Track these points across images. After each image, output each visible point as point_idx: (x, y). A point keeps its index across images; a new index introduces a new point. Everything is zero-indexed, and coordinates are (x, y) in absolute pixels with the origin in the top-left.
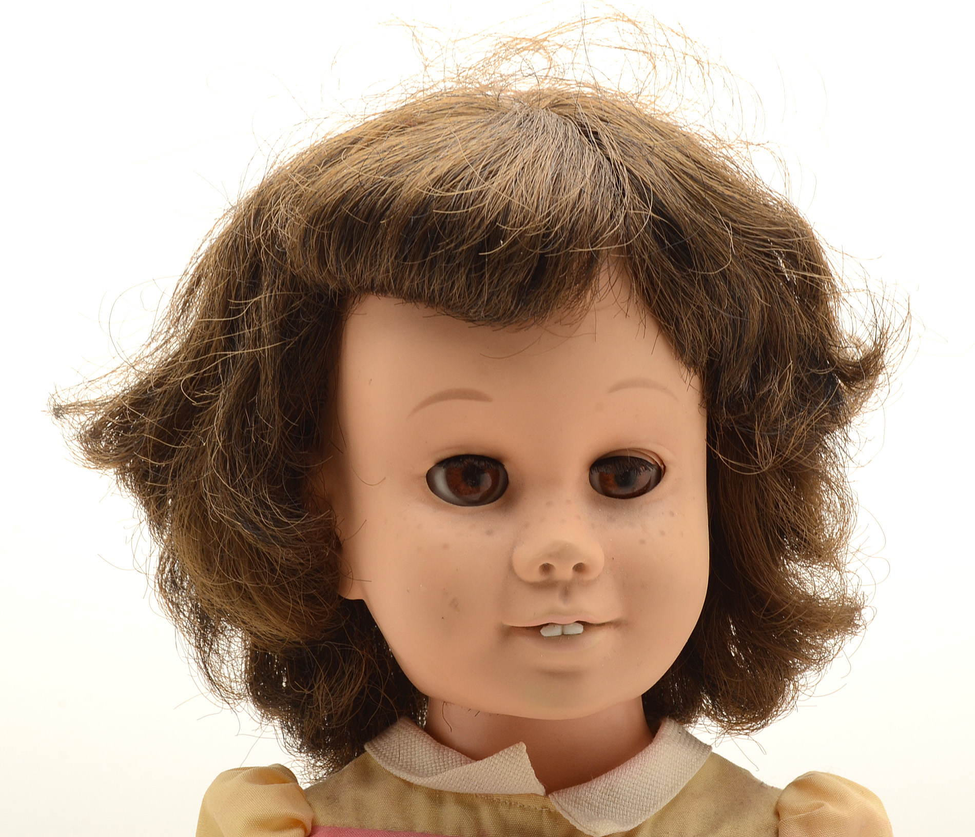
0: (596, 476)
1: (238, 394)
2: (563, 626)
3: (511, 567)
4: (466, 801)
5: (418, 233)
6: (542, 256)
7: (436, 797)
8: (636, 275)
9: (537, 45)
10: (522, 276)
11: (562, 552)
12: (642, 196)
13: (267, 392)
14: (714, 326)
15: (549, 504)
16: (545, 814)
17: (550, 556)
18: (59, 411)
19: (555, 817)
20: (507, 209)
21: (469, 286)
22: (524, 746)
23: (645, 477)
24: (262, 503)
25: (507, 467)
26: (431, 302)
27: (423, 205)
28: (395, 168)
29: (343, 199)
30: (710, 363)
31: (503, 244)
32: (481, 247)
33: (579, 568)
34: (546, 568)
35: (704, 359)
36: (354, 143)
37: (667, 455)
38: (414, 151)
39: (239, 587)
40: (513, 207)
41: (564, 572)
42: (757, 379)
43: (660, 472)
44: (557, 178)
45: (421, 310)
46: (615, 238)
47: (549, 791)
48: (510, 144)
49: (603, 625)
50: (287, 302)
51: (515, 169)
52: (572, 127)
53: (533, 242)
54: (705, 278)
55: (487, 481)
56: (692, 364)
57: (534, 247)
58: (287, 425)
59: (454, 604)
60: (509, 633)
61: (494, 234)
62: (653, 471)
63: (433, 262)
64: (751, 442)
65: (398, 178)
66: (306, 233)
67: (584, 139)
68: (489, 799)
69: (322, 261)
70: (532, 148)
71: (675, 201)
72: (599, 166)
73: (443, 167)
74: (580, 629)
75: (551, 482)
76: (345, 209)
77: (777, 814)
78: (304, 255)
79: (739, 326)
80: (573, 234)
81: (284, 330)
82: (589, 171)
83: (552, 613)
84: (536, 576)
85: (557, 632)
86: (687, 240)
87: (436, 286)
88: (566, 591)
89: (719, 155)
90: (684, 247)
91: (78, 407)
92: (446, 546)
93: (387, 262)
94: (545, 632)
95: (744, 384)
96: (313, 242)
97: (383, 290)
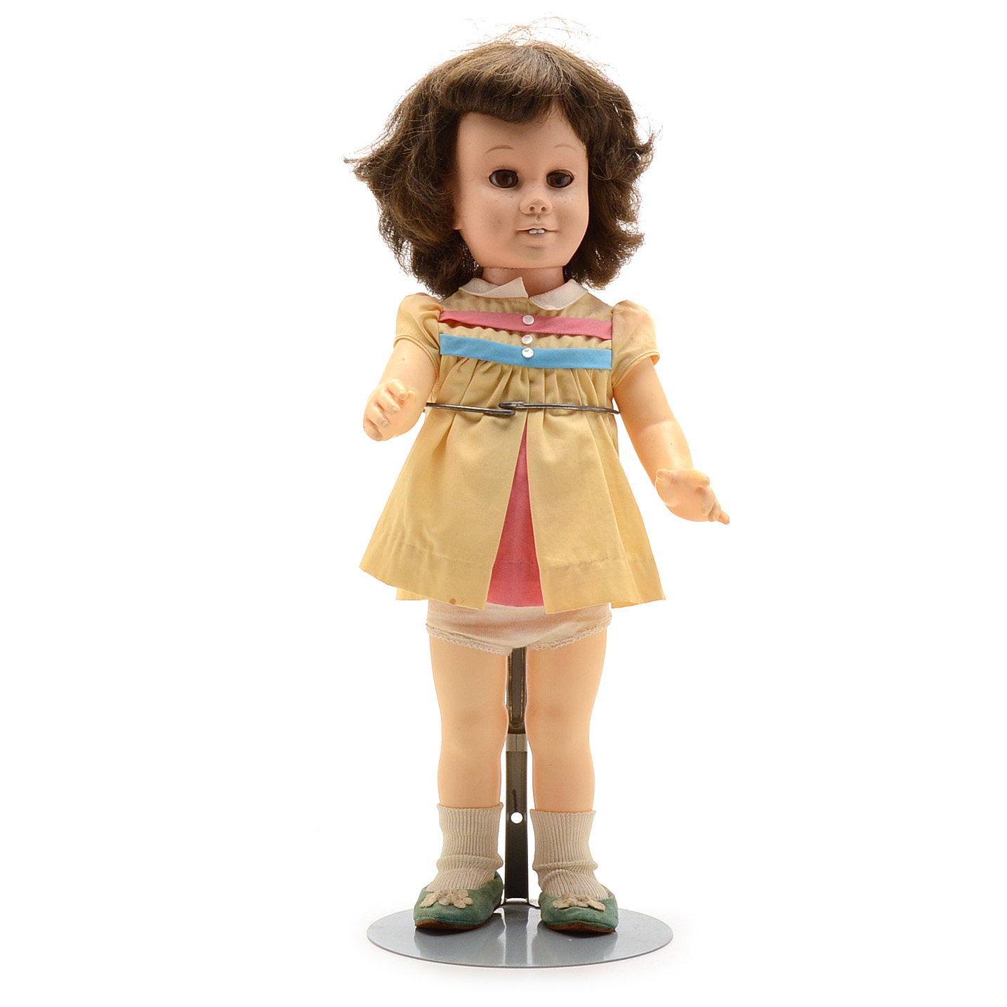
0: (549, 178)
1: (420, 150)
2: (537, 229)
3: (519, 209)
4: (499, 301)
5: (490, 89)
6: (533, 97)
7: (488, 300)
8: (565, 106)
9: (526, 28)
10: (525, 104)
11: (538, 203)
12: (567, 79)
13: (431, 147)
14: (592, 127)
15: (533, 187)
16: (528, 305)
17: (534, 204)
18: (346, 161)
19: (532, 305)
20: (521, 81)
21: (507, 108)
22: (521, 278)
23: (566, 180)
24: (428, 188)
25: (518, 175)
26: (493, 114)
27: (491, 79)
28: (481, 67)
29: (462, 78)
30: (590, 141)
31: (519, 93)
32: (512, 93)
33: (543, 209)
34: (532, 209)
35: (588, 139)
36: (464, 59)
37: (574, 173)
38: (487, 62)
39: (417, 221)
40: (523, 80)
41: (539, 210)
42: (607, 149)
43: (572, 180)
44: (538, 71)
45: (488, 118)
46: (557, 93)
47: (529, 296)
48: (521, 59)
49: (551, 231)
50: (438, 116)
51: (523, 67)
52: (542, 55)
53: (530, 92)
54: (589, 109)
55: (510, 180)
56: (583, 140)
57: (530, 94)
58: (438, 160)
59: (499, 222)
60: (518, 233)
61: (516, 89)
62: (569, 178)
63: (494, 99)
64: (604, 170)
65: (481, 70)
66: (448, 91)
67: (547, 59)
68: (507, 300)
69: (454, 99)
70: (530, 60)
71: (579, 83)
72: (552, 68)
73: (498, 67)
74: (543, 231)
75: (534, 179)
76: (463, 80)
77: (612, 312)
78: (447, 98)
79: (601, 126)
80: (544, 90)
81: (437, 126)
82: (549, 69)
83: (534, 224)
84: (528, 212)
85: (535, 232)
86: (583, 94)
87: (495, 108)
88: (539, 217)
89: (594, 68)
90: (581, 97)
91: (353, 161)
92: (496, 201)
93: (478, 99)
94: (531, 232)
95: (602, 149)
96: (451, 92)
97: (475, 110)
